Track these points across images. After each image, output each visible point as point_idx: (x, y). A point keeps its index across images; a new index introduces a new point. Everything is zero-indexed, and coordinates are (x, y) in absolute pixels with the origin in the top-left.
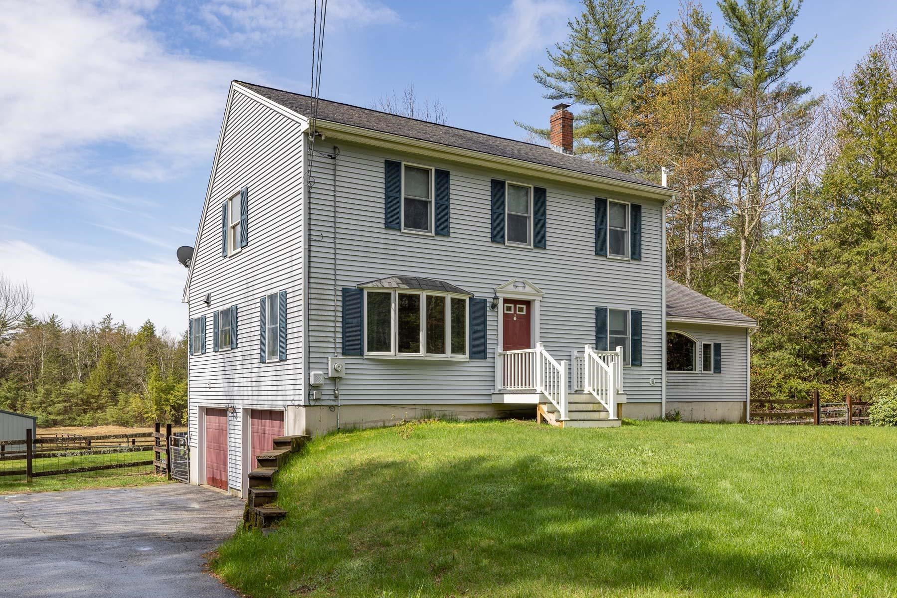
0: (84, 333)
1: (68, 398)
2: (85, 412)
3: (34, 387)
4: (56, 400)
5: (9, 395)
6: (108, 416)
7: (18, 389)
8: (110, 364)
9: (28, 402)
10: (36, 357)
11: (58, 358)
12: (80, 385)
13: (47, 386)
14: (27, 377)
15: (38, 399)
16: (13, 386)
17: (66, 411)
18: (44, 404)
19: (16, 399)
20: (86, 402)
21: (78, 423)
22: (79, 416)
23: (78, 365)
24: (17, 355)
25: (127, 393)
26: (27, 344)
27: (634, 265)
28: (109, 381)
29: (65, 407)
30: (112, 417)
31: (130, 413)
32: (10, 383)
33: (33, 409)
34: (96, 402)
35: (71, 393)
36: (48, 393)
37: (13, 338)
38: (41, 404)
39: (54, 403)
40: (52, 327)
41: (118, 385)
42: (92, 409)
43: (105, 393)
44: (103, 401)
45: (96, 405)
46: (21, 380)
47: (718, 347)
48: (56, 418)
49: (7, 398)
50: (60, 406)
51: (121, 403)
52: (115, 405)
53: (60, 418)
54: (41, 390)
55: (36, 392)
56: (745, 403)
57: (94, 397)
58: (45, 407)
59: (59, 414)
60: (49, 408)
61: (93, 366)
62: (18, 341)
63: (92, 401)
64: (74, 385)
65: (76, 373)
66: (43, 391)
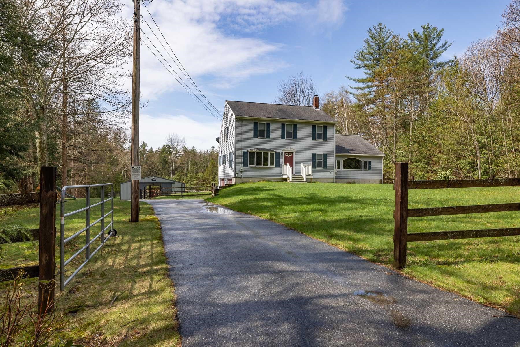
0: (204, 154)
1: (198, 179)
3: (186, 175)
4: (194, 180)
5: (178, 177)
7: (181, 175)
8: (213, 166)
9: (184, 180)
10: (187, 163)
11: (195, 164)
12: (202, 174)
13: (191, 175)
14: (184, 171)
15: (188, 179)
16: (179, 174)
17: (197, 184)
18: (190, 181)
19: (180, 179)
23: (202, 167)
24: (181, 163)
26: (184, 158)
27: (325, 142)
28: (212, 173)
32: (178, 173)
36: (191, 177)
37: (180, 156)
38: (189, 181)
39: (193, 181)
40: (193, 152)
43: (211, 177)
44: (210, 180)
46: (182, 172)
49: (177, 179)
50: (195, 182)
54: (189, 176)
55: (187, 176)
58: (190, 182)
59: (195, 185)
60: (192, 183)
61: (207, 167)
62: (181, 157)
63: (207, 180)
64: (200, 174)
65: (201, 170)
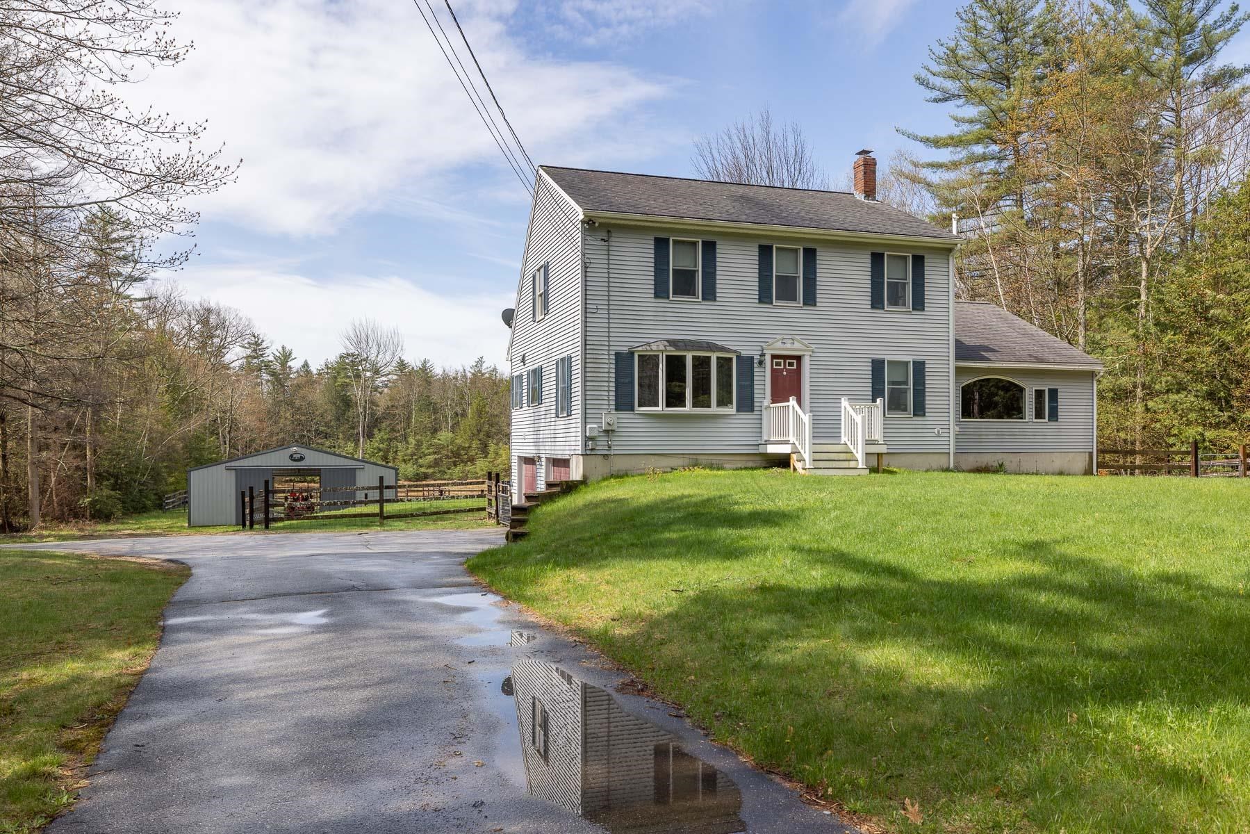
0: (455, 378)
1: (438, 449)
2: (455, 465)
3: (405, 438)
4: (427, 451)
5: (381, 446)
6: (478, 470)
7: (390, 440)
8: (480, 412)
9: (399, 454)
10: (407, 406)
11: (430, 406)
12: (450, 435)
13: (418, 437)
14: (398, 427)
15: (409, 451)
16: (385, 437)
17: (436, 463)
18: (414, 457)
19: (387, 451)
20: (456, 454)
21: (448, 476)
22: (449, 469)
23: (449, 414)
24: (390, 404)
25: (497, 444)
26: (399, 392)
27: (917, 315)
28: (479, 431)
29: (435, 459)
30: (482, 470)
31: (501, 466)
32: (382, 433)
33: (405, 461)
34: (466, 454)
35: (441, 444)
36: (419, 444)
37: (386, 386)
38: (412, 455)
39: (425, 455)
40: (424, 372)
41: (488, 435)
42: (462, 462)
43: (475, 444)
44: (473, 453)
45: (466, 457)
46: (393, 430)
47: (1054, 393)
48: (427, 471)
49: (380, 450)
50: (431, 458)
51: (491, 455)
52: (486, 457)
53: (430, 470)
54: (412, 441)
55: (407, 443)
56: (1091, 454)
57: (464, 449)
58: (416, 459)
59: (429, 467)
60: (420, 460)
61: (464, 414)
62: (390, 388)
63: (463, 452)
64: (444, 436)
65: (447, 423)
66: (414, 442)
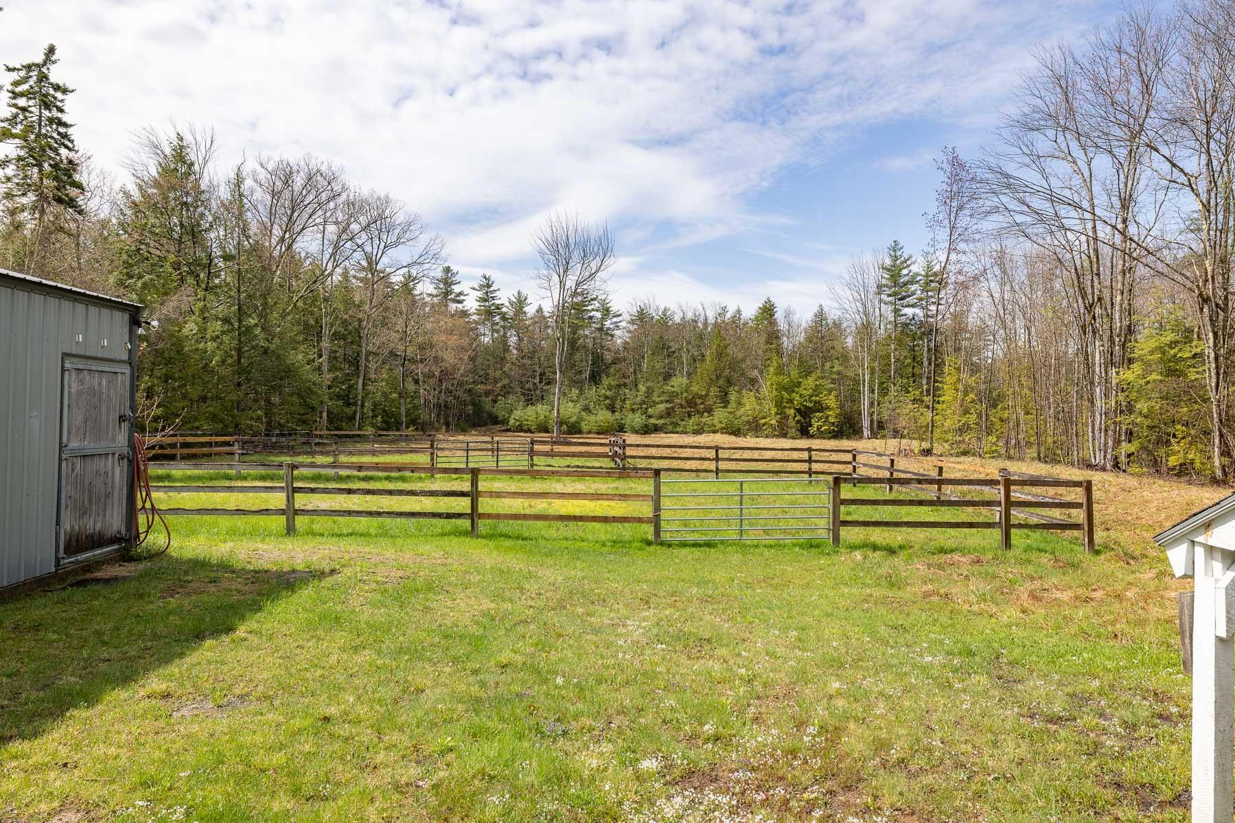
1: (672, 396)
2: (690, 415)
4: (658, 399)
5: (608, 393)
6: (716, 421)
8: (720, 355)
10: (640, 349)
11: (663, 348)
12: (686, 380)
13: (649, 384)
14: (629, 372)
17: (668, 413)
20: (691, 403)
21: (681, 429)
22: (683, 420)
23: (685, 358)
25: (739, 392)
28: (718, 377)
29: (667, 409)
30: (721, 422)
31: (743, 418)
32: (610, 379)
34: (702, 403)
35: (674, 392)
36: (649, 392)
38: (641, 404)
39: (656, 404)
41: (730, 382)
42: (698, 412)
43: (714, 391)
44: (711, 402)
45: (702, 406)
48: (657, 422)
50: (662, 407)
51: (733, 405)
52: (725, 407)
53: (661, 422)
54: (642, 388)
57: (701, 397)
59: (661, 417)
60: (650, 410)
61: (702, 358)
63: (698, 401)
64: (679, 382)
65: (682, 368)
66: (644, 389)
